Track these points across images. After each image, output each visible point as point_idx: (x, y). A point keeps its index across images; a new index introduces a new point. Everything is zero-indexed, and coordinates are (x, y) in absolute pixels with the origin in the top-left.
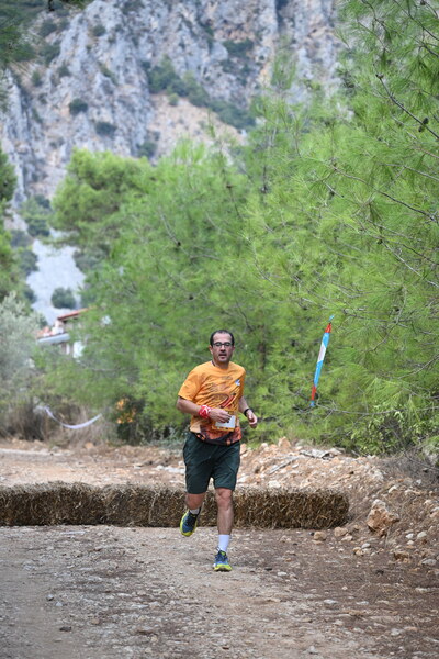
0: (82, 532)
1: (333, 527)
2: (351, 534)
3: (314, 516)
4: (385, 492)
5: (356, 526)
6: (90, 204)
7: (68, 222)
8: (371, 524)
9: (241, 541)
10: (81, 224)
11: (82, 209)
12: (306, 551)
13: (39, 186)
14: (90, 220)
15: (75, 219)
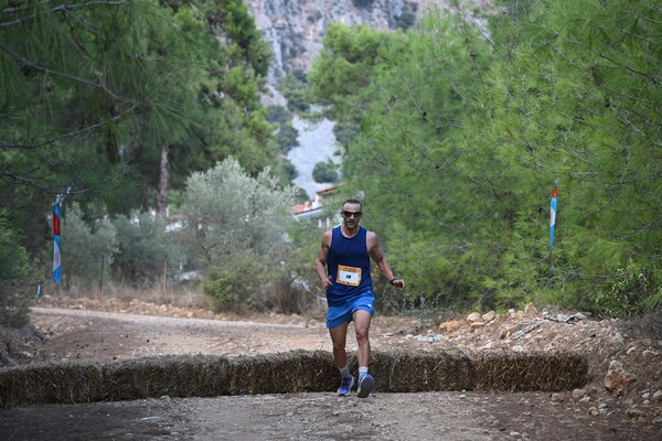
0: (323, 399)
1: (572, 389)
2: (589, 395)
3: (553, 379)
4: (624, 353)
5: (594, 388)
6: (346, 78)
7: (325, 96)
8: (608, 385)
9: (479, 404)
10: (337, 97)
11: (338, 82)
12: (542, 412)
13: (298, 61)
14: (346, 93)
15: (331, 93)
